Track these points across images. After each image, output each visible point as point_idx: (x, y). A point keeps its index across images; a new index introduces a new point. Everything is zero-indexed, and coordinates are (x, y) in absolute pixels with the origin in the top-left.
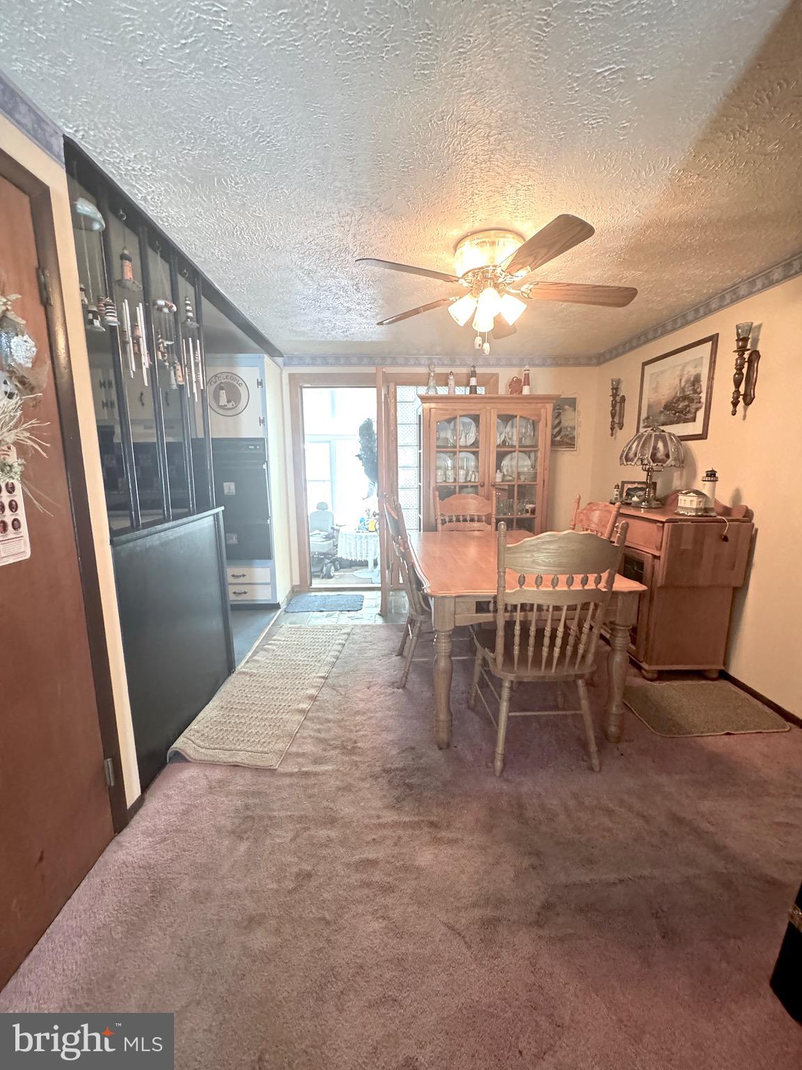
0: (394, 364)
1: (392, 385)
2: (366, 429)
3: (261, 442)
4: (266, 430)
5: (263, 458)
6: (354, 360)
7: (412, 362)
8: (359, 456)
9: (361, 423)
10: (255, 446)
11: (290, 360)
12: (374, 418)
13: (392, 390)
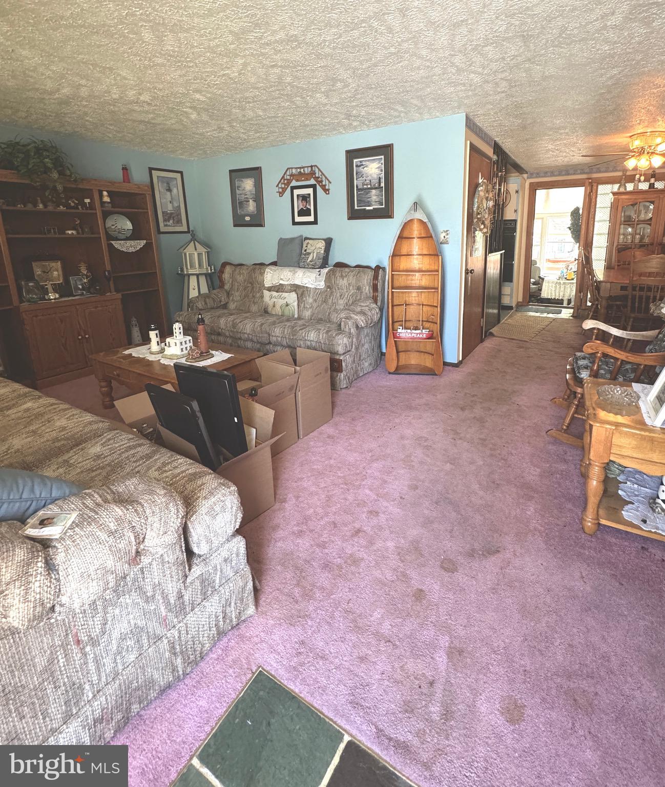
0: (599, 171)
1: (595, 185)
2: (575, 213)
3: (515, 221)
4: (517, 215)
5: (514, 230)
6: (571, 172)
7: (611, 169)
8: (569, 228)
9: (572, 209)
10: (511, 224)
11: (531, 176)
12: (581, 206)
13: (595, 187)
